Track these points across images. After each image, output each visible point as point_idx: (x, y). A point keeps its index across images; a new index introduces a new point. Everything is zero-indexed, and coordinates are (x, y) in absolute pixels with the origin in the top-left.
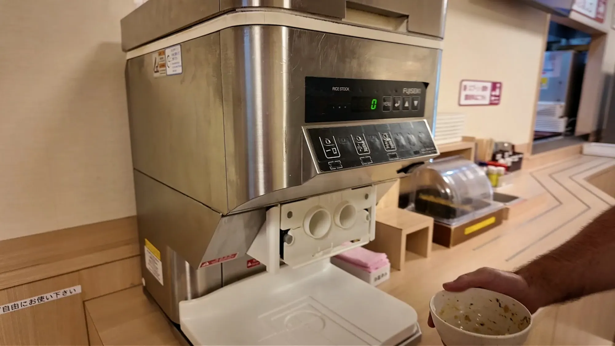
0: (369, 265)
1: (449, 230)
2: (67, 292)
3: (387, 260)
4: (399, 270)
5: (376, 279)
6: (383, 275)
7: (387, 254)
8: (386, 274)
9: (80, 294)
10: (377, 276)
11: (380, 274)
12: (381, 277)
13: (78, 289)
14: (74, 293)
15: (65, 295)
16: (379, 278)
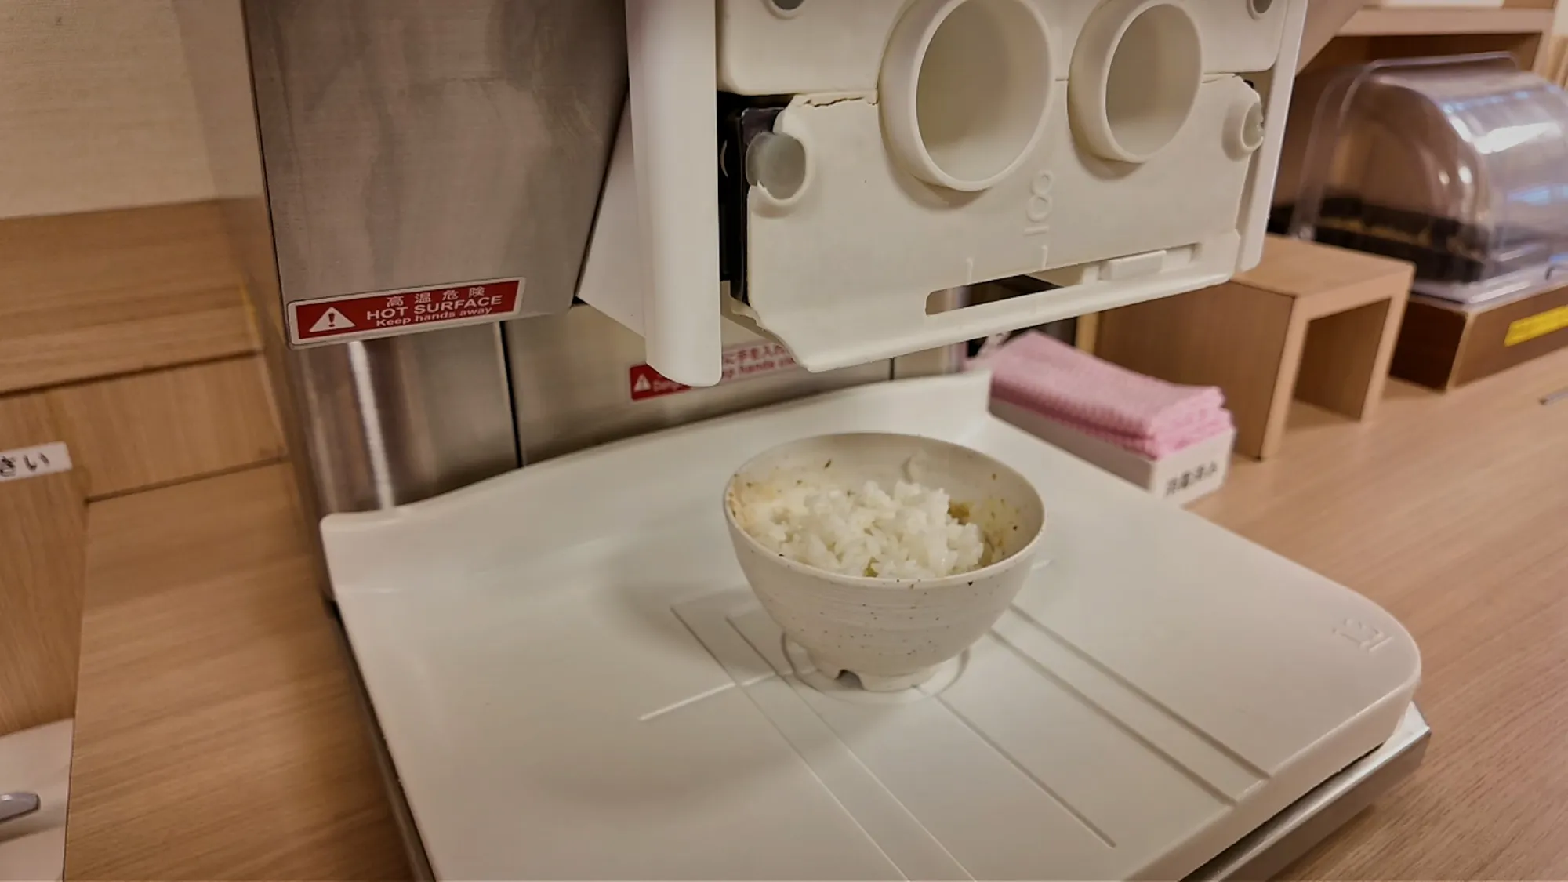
0: (1150, 431)
1: (1459, 321)
2: (14, 463)
3: (1225, 416)
4: (1259, 458)
5: (1172, 487)
6: (1200, 473)
7: (1225, 392)
8: (1214, 468)
9: (68, 472)
10: (1179, 474)
11: (1192, 468)
12: (1191, 477)
13: (57, 457)
14: (42, 469)
15: (7, 475)
16: (1185, 481)
